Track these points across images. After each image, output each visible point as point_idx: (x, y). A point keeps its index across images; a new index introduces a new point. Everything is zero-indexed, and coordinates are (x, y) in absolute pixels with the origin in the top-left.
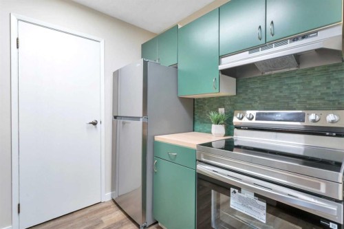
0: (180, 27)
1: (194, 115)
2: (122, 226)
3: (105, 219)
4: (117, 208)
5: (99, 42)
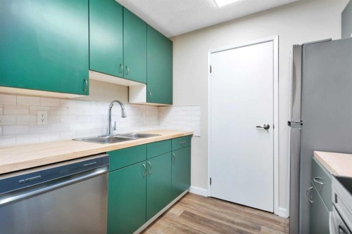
3: (263, 227)
5: (272, 41)
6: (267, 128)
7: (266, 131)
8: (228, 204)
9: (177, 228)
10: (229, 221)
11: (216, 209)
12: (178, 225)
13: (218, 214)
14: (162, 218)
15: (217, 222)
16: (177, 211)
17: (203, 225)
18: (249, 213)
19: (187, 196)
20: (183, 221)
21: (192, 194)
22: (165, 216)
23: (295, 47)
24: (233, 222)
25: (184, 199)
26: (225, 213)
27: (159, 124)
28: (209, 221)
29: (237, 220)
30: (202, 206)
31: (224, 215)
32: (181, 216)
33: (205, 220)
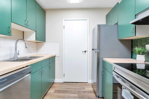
0: (119, 3)
1: (132, 48)
2: (91, 93)
3: (86, 88)
4: (92, 87)
5: (87, 20)
6: (85, 52)
7: (85, 53)
8: (72, 83)
9: (55, 97)
10: (74, 89)
11: (68, 86)
12: (55, 96)
13: (69, 87)
14: (46, 95)
15: (70, 91)
16: (51, 91)
17: (65, 93)
18: (80, 85)
19: (54, 84)
20: (56, 94)
21: (55, 83)
22: (47, 94)
23: (98, 25)
24: (76, 89)
25: (53, 85)
26: (72, 87)
27: (37, 51)
28: (67, 91)
29: (77, 88)
30: (62, 86)
31: (71, 88)
32: (54, 92)
33: (65, 91)
